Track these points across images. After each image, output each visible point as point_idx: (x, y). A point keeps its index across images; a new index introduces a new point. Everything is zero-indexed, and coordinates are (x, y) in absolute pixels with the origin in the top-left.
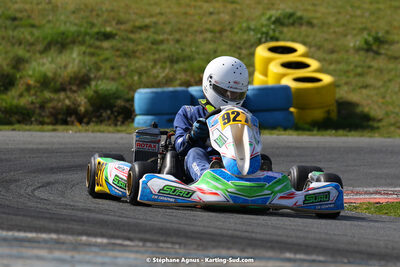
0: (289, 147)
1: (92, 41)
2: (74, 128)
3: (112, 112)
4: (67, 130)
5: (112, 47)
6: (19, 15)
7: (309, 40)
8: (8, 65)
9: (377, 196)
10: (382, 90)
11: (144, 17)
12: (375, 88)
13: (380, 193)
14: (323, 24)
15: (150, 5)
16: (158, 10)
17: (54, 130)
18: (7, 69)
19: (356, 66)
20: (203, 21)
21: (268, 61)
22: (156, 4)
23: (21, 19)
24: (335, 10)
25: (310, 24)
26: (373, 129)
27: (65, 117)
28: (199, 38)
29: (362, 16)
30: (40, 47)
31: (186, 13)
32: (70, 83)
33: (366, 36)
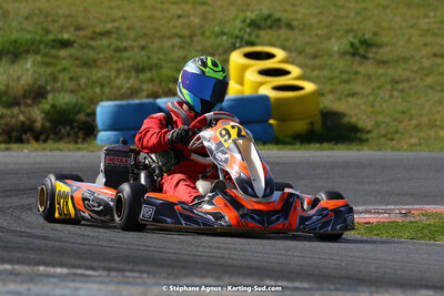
1: (47, 50)
2: (30, 146)
3: (72, 129)
4: (22, 149)
5: (71, 56)
7: (288, 44)
9: (367, 216)
10: (371, 98)
11: (105, 22)
12: (363, 96)
13: (370, 212)
14: (304, 26)
15: (112, 8)
16: (120, 14)
17: (7, 149)
19: (341, 73)
20: (171, 25)
21: (244, 68)
22: (118, 7)
24: (317, 11)
25: (289, 26)
26: (362, 141)
27: (19, 134)
28: (167, 44)
29: (347, 17)
31: (150, 17)
32: (25, 97)
33: (352, 39)
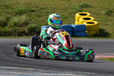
0: (85, 42)
1: (29, 12)
2: (24, 37)
3: (35, 32)
4: (22, 38)
5: (35, 14)
6: (8, 5)
7: (91, 12)
8: (5, 19)
9: (111, 56)
10: (112, 26)
11: (44, 5)
12: (110, 25)
14: (95, 7)
15: (45, 2)
17: (18, 38)
18: (5, 20)
19: (104, 19)
20: (61, 6)
21: (79, 18)
22: (47, 2)
23: (9, 6)
24: (98, 3)
25: (91, 7)
26: (109, 37)
27: (21, 34)
28: (60, 11)
29: (106, 5)
30: (14, 14)
31: (56, 4)
32: (23, 24)
33: (107, 11)
